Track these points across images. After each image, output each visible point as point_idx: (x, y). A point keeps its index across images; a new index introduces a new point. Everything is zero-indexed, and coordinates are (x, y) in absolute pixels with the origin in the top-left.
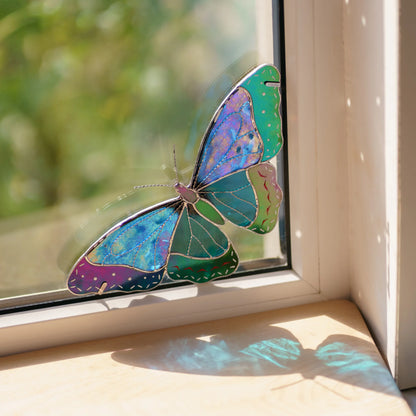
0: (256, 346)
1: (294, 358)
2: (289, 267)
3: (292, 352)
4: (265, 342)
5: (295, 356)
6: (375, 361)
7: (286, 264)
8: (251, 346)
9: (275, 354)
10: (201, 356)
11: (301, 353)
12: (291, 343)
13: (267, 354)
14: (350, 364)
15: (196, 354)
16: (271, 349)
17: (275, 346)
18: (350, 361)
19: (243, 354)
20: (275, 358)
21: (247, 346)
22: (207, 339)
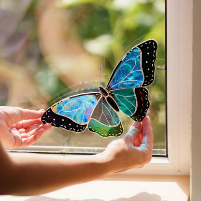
2: (167, 156)
7: (165, 155)
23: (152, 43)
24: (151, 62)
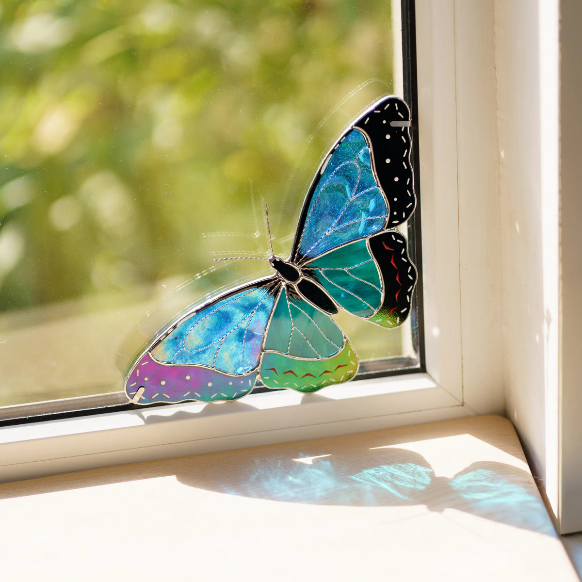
0: (372, 471)
1: (422, 488)
2: (423, 370)
3: (420, 480)
4: (385, 467)
5: (423, 484)
6: (530, 493)
7: (418, 366)
8: (365, 471)
9: (396, 482)
10: (297, 481)
11: (431, 482)
12: (420, 469)
13: (386, 481)
14: (495, 497)
15: (290, 478)
16: (392, 475)
17: (397, 472)
18: (495, 493)
19: (353, 481)
20: (395, 486)
21: (361, 471)
22: (308, 460)
23: (392, 107)
24: (398, 159)
